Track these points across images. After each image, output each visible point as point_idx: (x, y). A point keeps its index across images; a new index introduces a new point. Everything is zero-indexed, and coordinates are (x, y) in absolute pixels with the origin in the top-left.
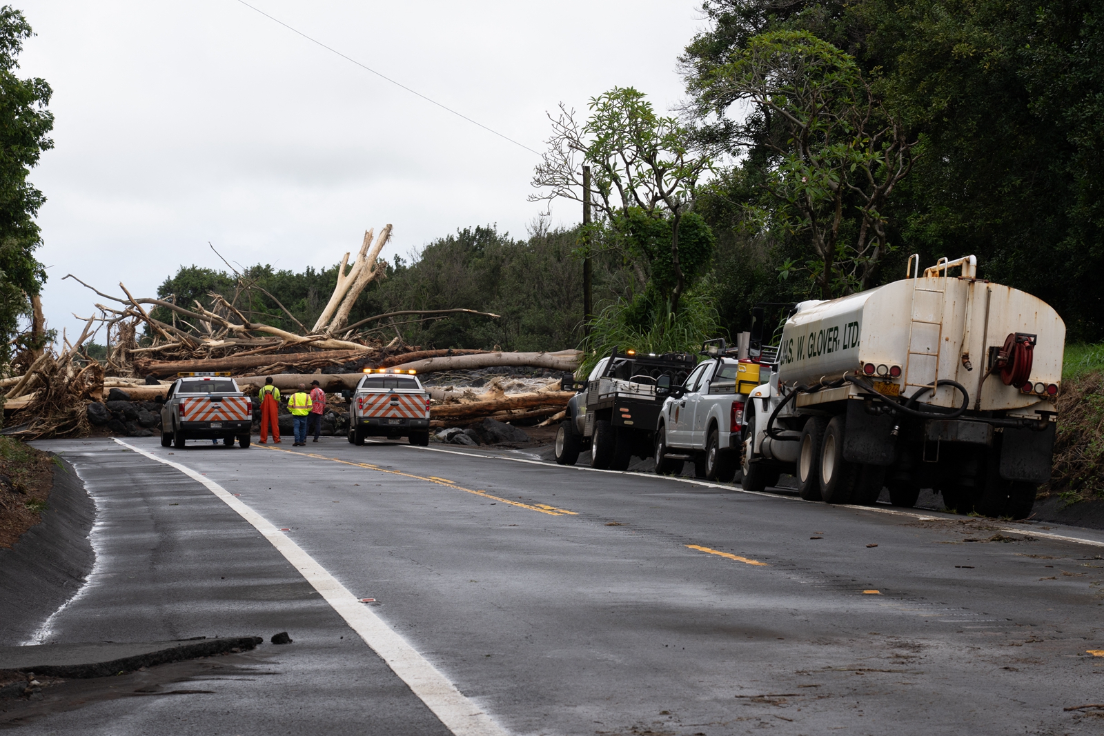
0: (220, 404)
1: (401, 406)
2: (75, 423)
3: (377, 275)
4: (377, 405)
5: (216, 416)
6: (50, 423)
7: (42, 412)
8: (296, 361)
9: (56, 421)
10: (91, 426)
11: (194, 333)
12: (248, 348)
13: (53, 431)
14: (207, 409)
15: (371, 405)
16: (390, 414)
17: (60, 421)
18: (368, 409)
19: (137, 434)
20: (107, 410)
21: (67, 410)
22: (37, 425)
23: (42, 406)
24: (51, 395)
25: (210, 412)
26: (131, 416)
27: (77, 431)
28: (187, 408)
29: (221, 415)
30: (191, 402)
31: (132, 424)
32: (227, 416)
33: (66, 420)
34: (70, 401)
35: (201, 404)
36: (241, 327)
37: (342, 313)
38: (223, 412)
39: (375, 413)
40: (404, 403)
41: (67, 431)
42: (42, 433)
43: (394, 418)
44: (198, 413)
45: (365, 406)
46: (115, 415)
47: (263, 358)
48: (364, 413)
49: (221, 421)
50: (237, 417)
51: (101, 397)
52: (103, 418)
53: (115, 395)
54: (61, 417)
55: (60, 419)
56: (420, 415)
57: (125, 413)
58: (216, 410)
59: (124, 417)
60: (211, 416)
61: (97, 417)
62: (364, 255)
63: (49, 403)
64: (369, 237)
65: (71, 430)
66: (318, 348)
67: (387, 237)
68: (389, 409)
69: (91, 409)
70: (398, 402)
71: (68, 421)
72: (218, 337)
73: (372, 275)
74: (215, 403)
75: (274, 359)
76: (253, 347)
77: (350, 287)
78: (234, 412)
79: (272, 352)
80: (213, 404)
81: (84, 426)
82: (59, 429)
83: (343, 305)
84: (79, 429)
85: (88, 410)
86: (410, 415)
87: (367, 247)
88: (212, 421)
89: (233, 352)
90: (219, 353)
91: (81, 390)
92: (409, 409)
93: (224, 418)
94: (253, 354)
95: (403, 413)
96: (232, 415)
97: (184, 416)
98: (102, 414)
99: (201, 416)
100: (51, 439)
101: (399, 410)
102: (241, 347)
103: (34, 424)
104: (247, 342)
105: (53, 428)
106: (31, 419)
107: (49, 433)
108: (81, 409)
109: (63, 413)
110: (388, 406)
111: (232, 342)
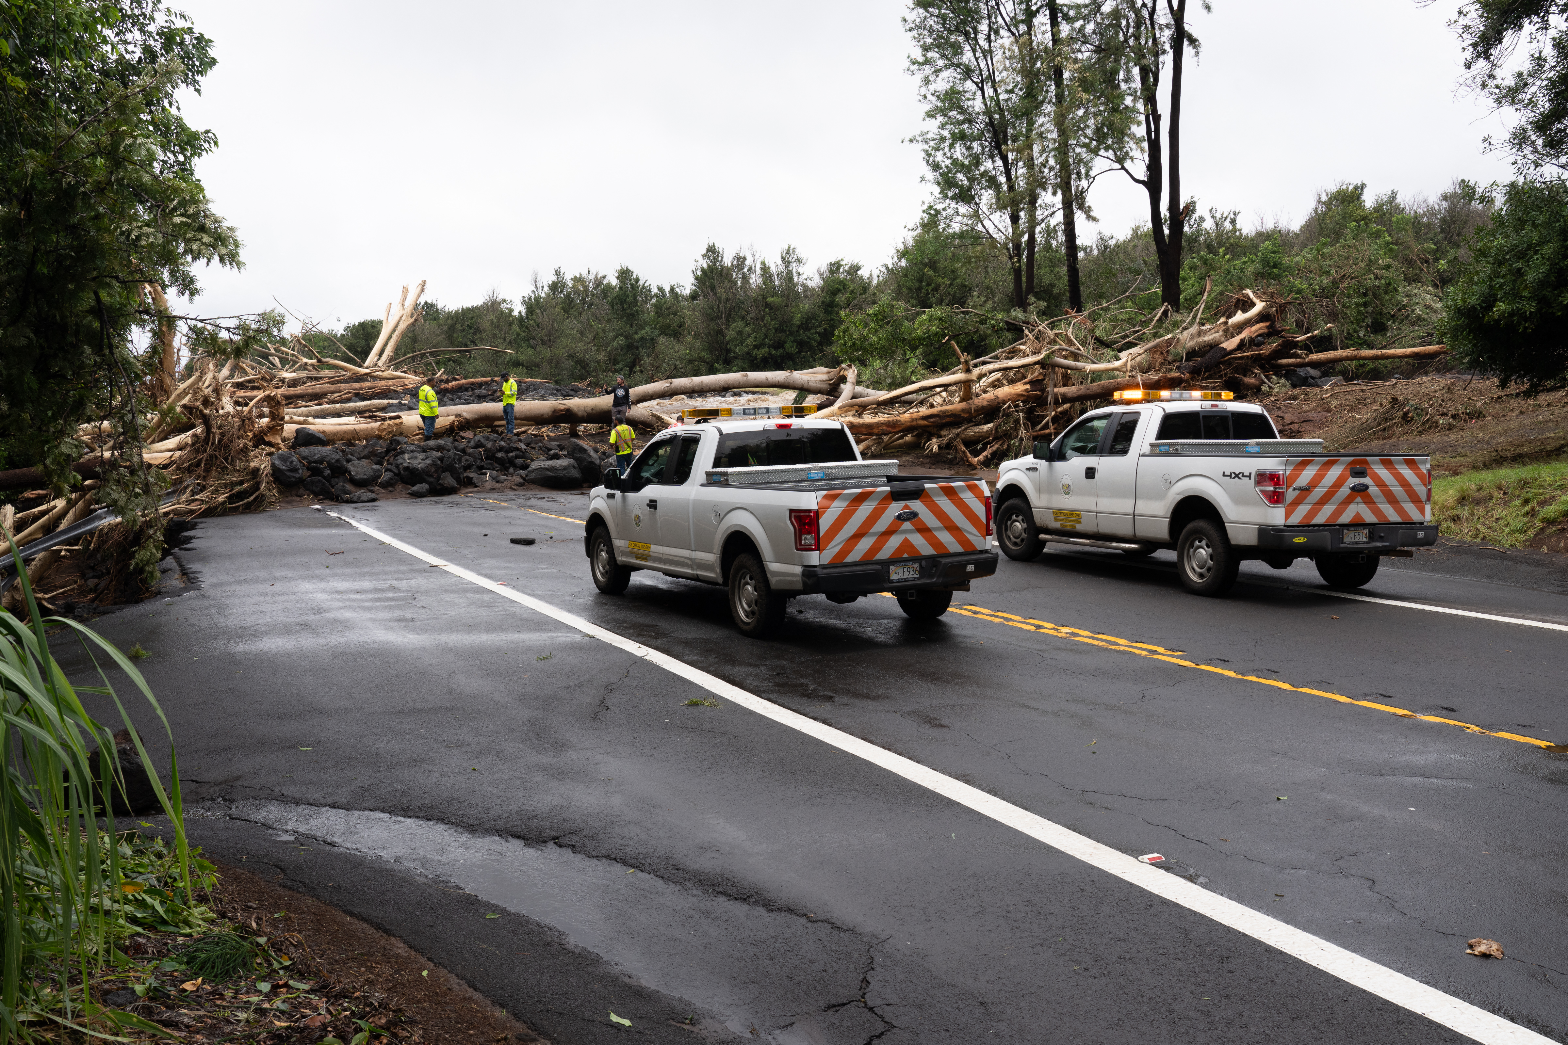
0: (916, 505)
1: (1373, 490)
2: (257, 487)
3: (416, 320)
4: (1319, 492)
5: (906, 544)
6: (217, 490)
7: (201, 471)
8: (362, 389)
9: (226, 486)
10: (279, 488)
11: (268, 368)
12: (317, 379)
13: (223, 503)
14: (882, 525)
15: (1306, 491)
16: (1346, 518)
17: (233, 485)
18: (1297, 502)
19: (355, 499)
20: (301, 462)
21: (239, 465)
22: (193, 493)
23: (200, 461)
24: (213, 444)
25: (889, 533)
26: (339, 470)
27: (260, 500)
28: (825, 523)
29: (918, 541)
30: (836, 504)
31: (341, 484)
32: (935, 543)
33: (241, 483)
34: (242, 450)
35: (865, 510)
36: (314, 361)
37: (389, 351)
38: (923, 530)
39: (1313, 513)
40: (1380, 484)
41: (245, 501)
42: (204, 507)
43: (1357, 525)
44: (858, 536)
45: (1291, 495)
46: (314, 468)
47: (333, 387)
48: (1287, 516)
49: (917, 558)
50: (960, 542)
51: (280, 442)
52: (297, 476)
53: (305, 439)
54: (234, 479)
55: (232, 482)
56: (1415, 515)
57: (330, 466)
58: (907, 525)
59: (329, 472)
60: (894, 542)
61: (288, 473)
62: (403, 305)
63: (211, 456)
64: (405, 291)
65: (252, 498)
66: (375, 378)
67: (422, 290)
68: (1348, 500)
69: (277, 462)
70: (1367, 480)
71: (245, 485)
72: (290, 370)
73: (412, 320)
74: (902, 504)
75: (342, 388)
76: (321, 378)
77: (394, 330)
78: (952, 528)
79: (337, 382)
80: (896, 508)
81: (269, 490)
82: (231, 499)
83: (389, 344)
84: (263, 496)
85: (273, 465)
86: (1392, 516)
87: (405, 298)
88: (896, 560)
89: (304, 383)
90: (294, 383)
91: (251, 431)
92: (1392, 499)
93: (925, 548)
94: (322, 384)
95: (1377, 512)
96: (946, 538)
97: (818, 548)
98: (295, 470)
99: (865, 545)
100: (219, 516)
101: (1369, 501)
102: (311, 379)
103: (188, 490)
104: (314, 374)
105: (222, 498)
106: (181, 482)
107: (216, 508)
108: (261, 461)
109: (235, 470)
110: (1345, 491)
111: (303, 374)
